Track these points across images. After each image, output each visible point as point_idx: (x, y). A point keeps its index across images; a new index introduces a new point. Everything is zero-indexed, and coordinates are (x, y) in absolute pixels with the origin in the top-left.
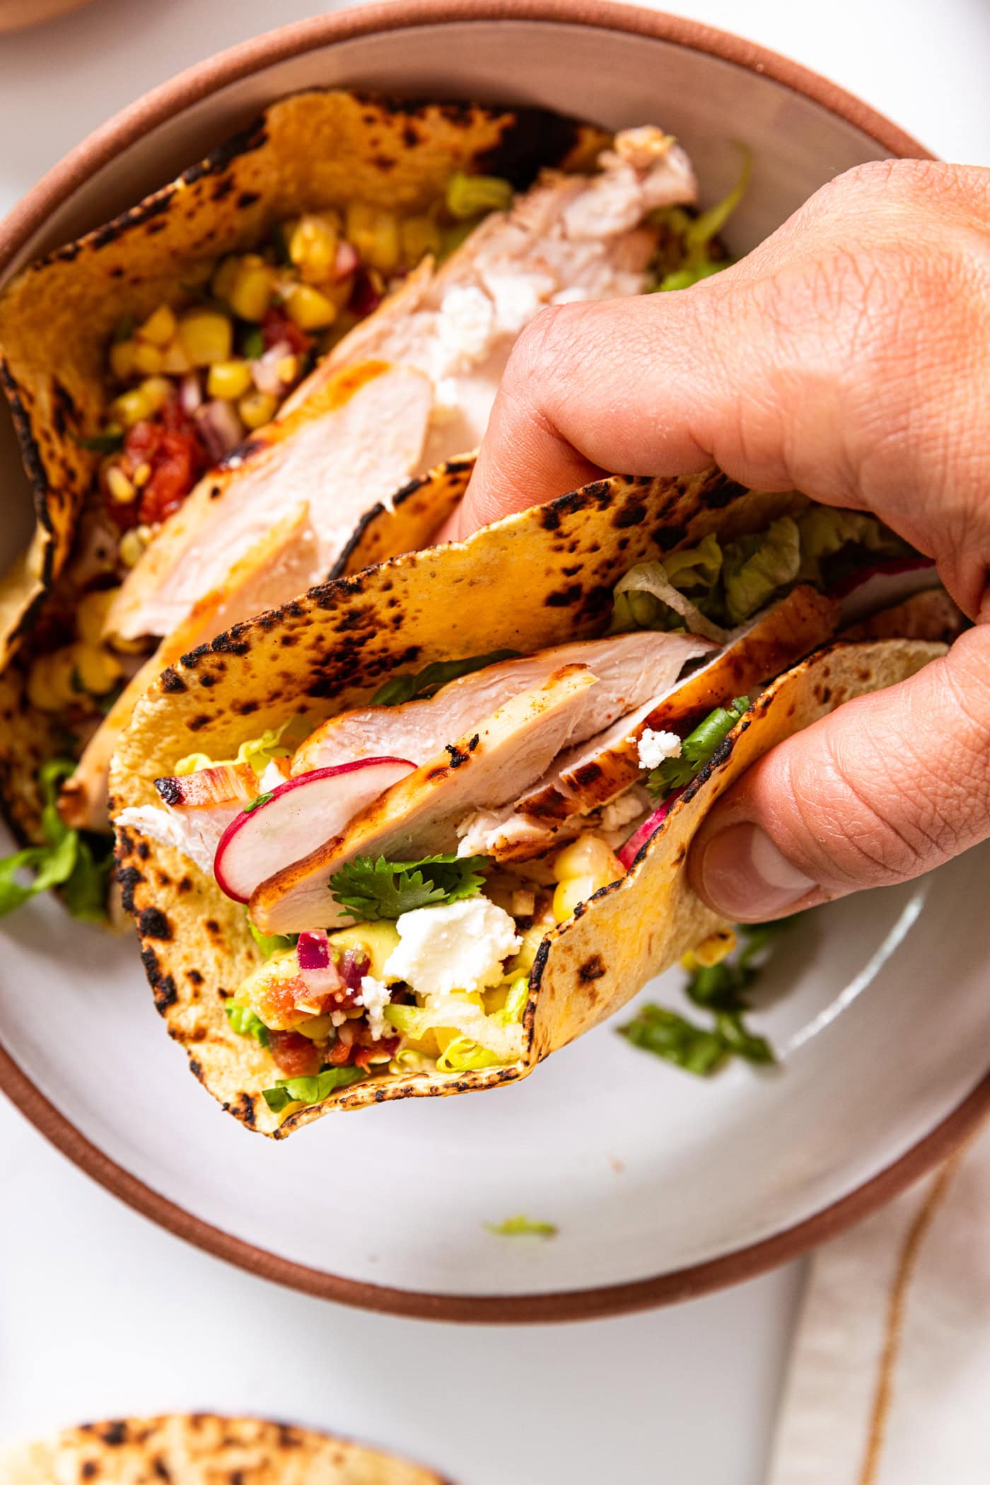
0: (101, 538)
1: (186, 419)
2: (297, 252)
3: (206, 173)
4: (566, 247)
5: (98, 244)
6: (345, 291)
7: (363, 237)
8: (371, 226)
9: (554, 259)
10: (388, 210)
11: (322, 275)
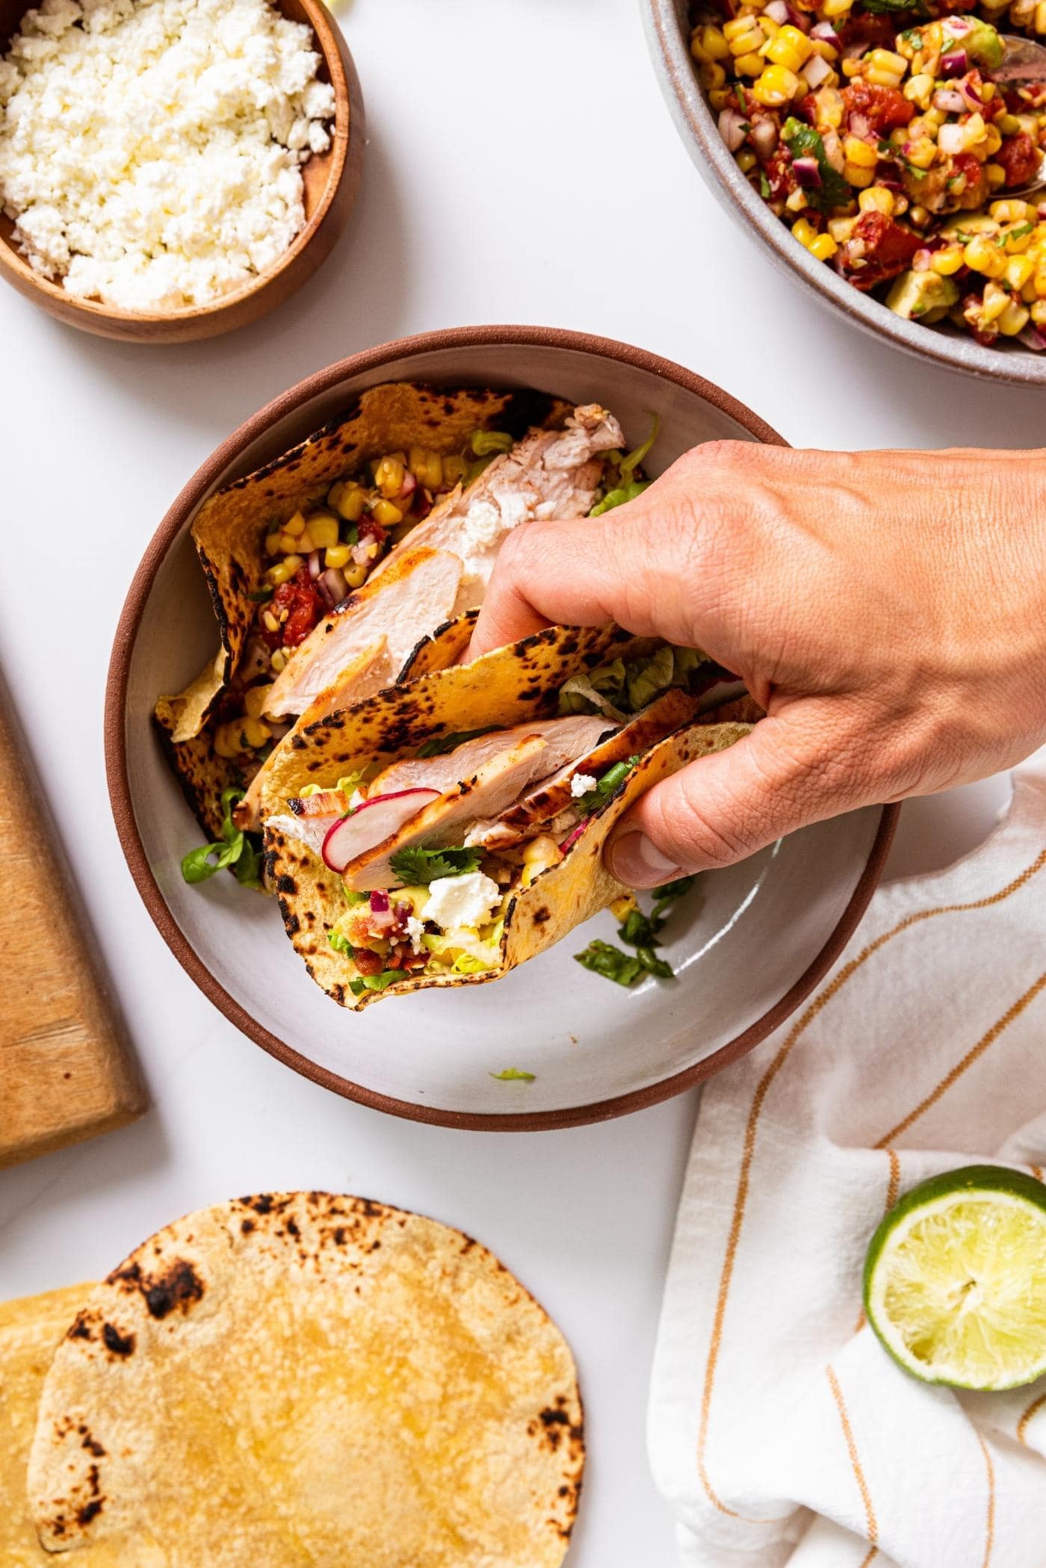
0: (259, 653)
1: (311, 581)
2: (379, 480)
3: (324, 435)
4: (544, 474)
5: (258, 478)
6: (409, 501)
7: (420, 469)
8: (424, 463)
9: (538, 483)
10: (436, 451)
11: (394, 493)
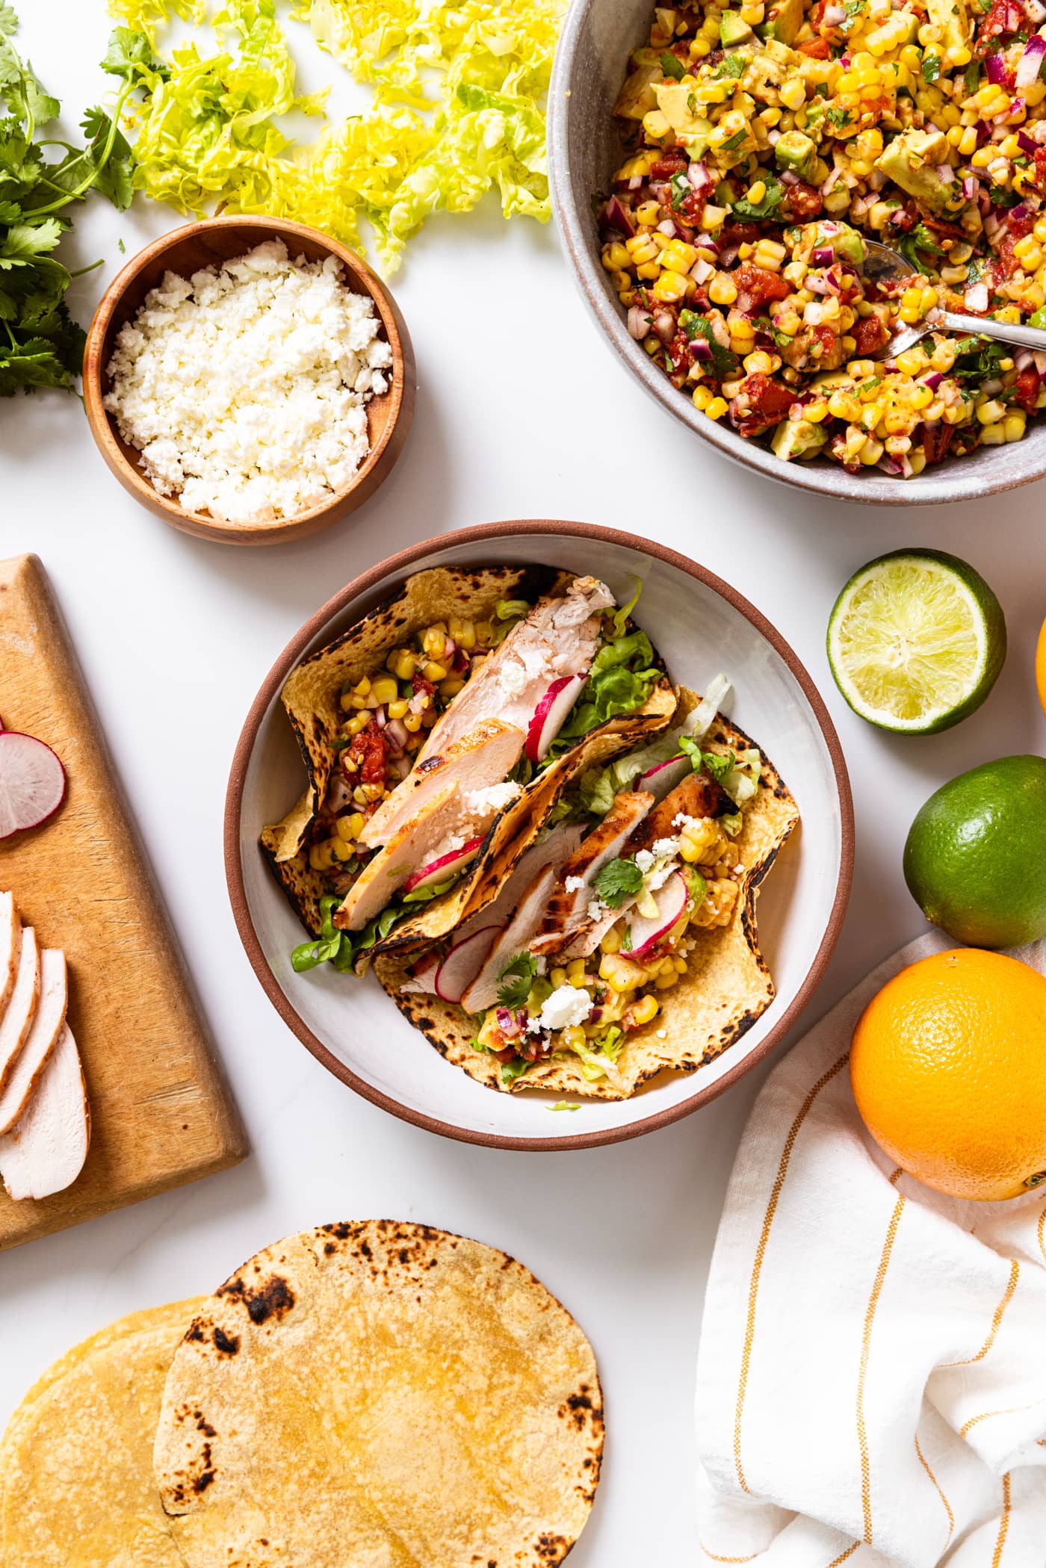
0: (343, 789)
1: (379, 730)
2: (426, 647)
3: (378, 613)
4: (556, 632)
5: (330, 651)
6: (451, 661)
7: (458, 635)
8: (461, 630)
9: (551, 640)
10: (468, 619)
11: (439, 656)
